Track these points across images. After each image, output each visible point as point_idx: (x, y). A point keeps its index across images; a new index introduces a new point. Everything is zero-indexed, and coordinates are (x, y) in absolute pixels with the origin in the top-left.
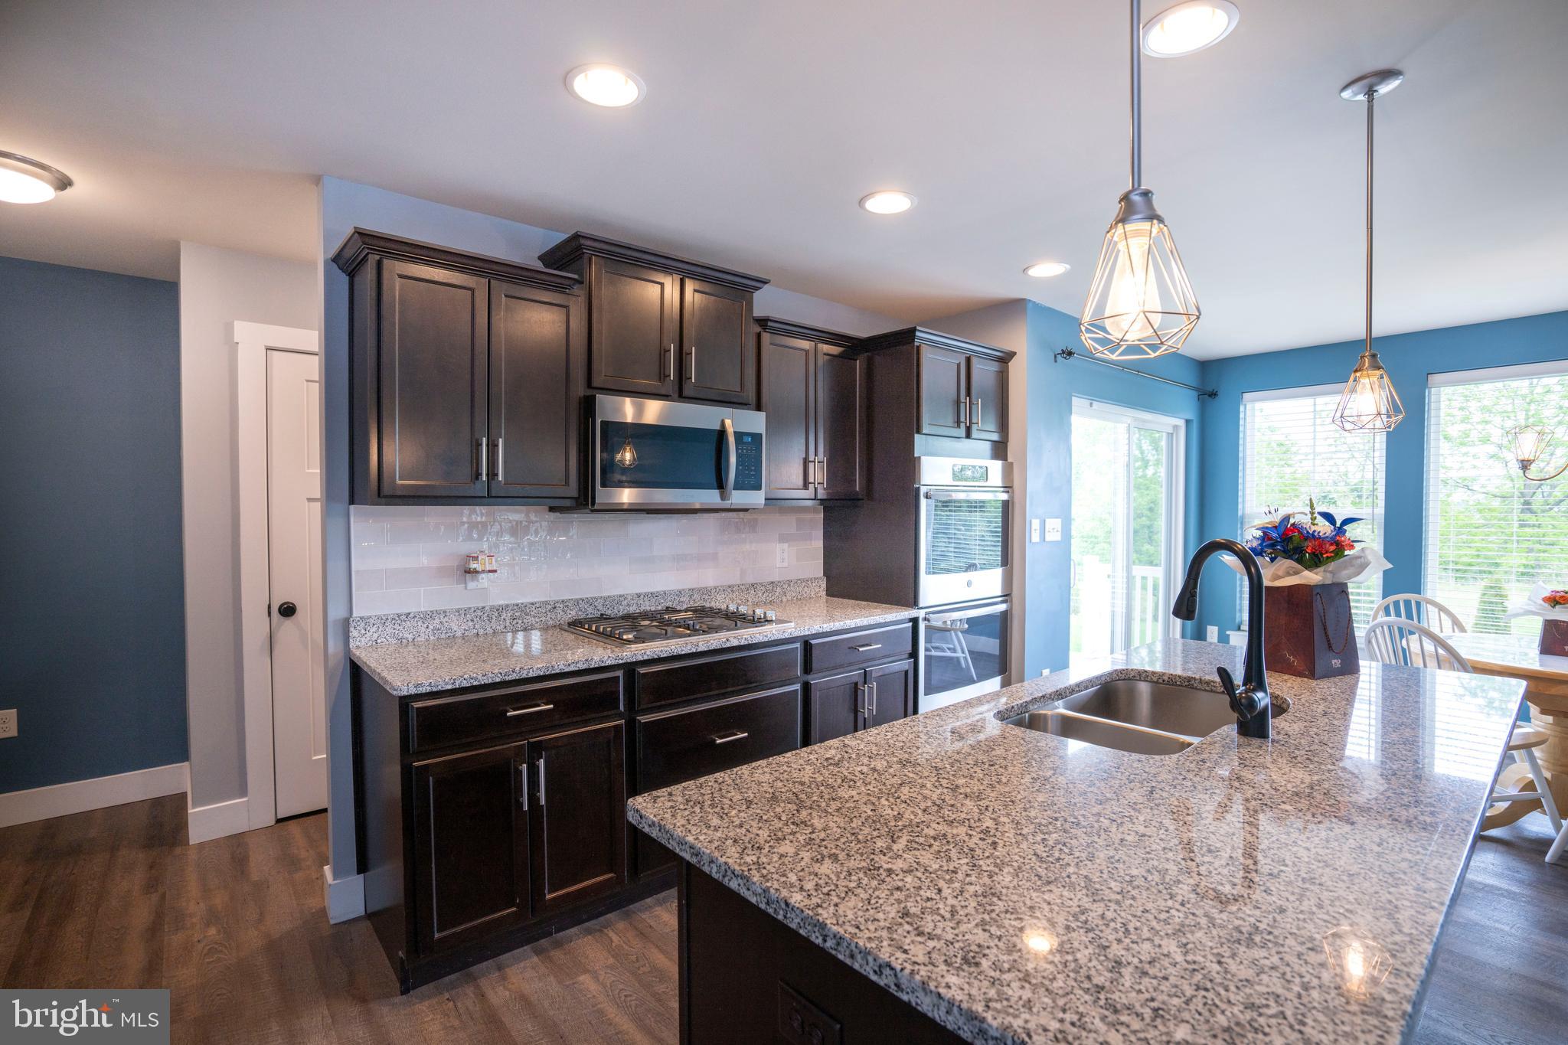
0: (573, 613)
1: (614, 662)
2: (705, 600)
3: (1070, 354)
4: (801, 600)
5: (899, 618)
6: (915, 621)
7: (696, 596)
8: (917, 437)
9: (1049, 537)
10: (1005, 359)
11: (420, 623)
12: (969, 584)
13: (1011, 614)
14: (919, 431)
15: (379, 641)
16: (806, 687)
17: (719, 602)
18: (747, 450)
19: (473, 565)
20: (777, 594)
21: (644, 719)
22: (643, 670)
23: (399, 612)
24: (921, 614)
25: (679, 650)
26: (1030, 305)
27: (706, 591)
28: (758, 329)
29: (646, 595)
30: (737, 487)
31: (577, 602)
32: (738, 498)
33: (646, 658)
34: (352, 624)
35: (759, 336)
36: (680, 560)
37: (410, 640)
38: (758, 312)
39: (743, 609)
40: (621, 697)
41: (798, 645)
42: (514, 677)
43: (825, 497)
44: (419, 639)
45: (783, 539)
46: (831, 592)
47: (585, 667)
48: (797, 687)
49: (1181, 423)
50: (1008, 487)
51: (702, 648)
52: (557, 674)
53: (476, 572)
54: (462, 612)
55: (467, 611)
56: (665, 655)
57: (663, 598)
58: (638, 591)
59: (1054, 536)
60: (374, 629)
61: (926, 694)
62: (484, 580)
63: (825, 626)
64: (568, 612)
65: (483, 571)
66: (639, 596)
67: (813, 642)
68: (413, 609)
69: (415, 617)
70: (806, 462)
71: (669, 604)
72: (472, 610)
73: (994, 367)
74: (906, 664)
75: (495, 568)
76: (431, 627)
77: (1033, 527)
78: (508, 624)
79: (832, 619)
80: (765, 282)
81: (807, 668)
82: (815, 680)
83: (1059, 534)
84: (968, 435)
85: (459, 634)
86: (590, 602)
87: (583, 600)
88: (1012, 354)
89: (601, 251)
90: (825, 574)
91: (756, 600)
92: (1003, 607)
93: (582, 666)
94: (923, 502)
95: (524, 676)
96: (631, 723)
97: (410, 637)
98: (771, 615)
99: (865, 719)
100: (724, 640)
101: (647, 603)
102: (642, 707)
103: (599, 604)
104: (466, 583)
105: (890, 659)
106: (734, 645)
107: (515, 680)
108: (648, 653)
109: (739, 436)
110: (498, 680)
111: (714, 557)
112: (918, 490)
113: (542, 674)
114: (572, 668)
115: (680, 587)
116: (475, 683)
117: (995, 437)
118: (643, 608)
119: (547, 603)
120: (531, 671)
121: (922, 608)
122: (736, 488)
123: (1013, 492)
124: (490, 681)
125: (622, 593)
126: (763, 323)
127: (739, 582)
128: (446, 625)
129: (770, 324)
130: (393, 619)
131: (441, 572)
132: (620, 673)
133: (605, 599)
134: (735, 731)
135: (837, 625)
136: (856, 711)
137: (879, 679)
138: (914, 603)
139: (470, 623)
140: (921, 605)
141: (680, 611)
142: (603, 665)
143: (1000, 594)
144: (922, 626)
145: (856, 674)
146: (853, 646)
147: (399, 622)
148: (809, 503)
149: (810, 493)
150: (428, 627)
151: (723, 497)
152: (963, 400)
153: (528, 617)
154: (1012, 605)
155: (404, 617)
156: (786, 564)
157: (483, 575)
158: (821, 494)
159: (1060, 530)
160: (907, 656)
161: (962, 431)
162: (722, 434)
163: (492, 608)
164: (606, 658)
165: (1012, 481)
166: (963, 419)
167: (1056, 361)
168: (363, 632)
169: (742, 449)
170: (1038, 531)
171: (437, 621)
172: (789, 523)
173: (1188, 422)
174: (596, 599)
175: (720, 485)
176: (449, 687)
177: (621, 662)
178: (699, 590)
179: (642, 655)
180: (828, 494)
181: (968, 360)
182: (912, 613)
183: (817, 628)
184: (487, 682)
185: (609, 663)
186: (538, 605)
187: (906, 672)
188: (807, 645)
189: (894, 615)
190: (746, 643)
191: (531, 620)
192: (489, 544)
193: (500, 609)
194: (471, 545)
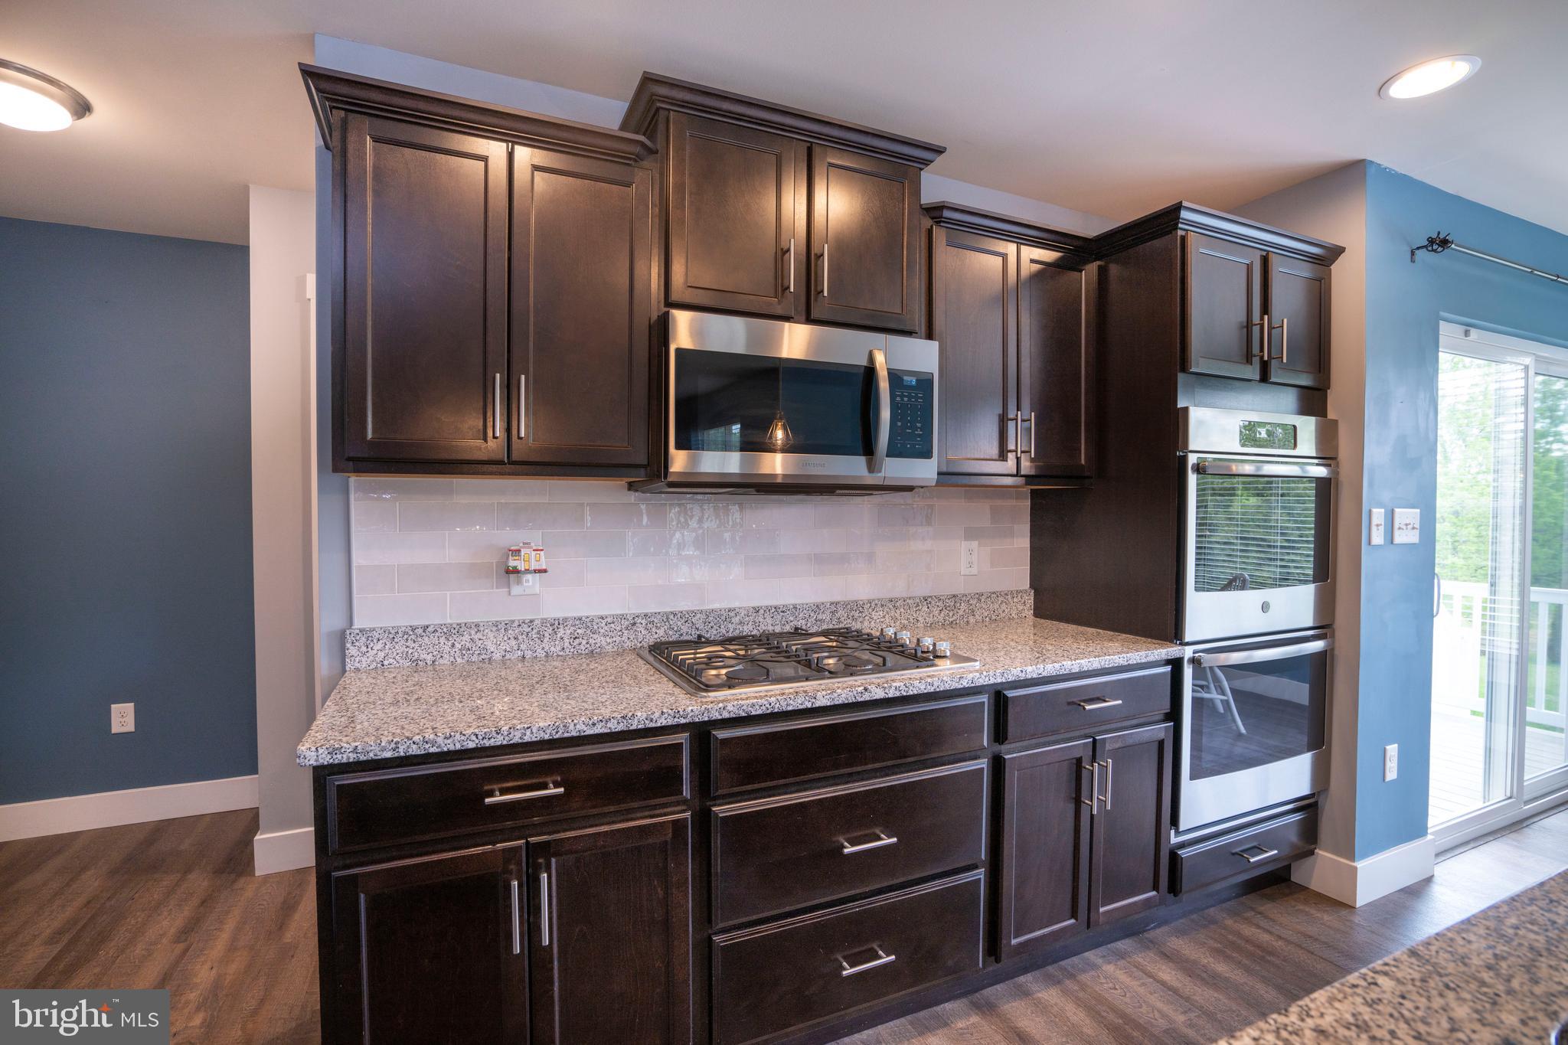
0: (661, 632)
1: (670, 722)
2: (854, 619)
3: (1445, 243)
4: (995, 621)
5: (1151, 658)
6: (1176, 664)
7: (841, 613)
8: (1181, 377)
9: (1400, 538)
10: (1327, 257)
11: (442, 640)
12: (1265, 607)
13: (1333, 656)
14: (1184, 367)
15: (386, 663)
16: (998, 765)
17: (870, 625)
18: (910, 397)
19: (512, 563)
20: (961, 612)
21: (722, 810)
22: (722, 734)
23: (415, 623)
24: (1188, 652)
25: (784, 704)
26: (1371, 171)
27: (856, 607)
28: (927, 222)
29: (768, 609)
30: (893, 452)
31: (667, 616)
32: (896, 469)
33: (726, 715)
34: (349, 639)
35: (930, 232)
36: (821, 561)
37: (429, 663)
38: (928, 197)
39: (906, 637)
40: (686, 775)
41: (984, 699)
42: (499, 740)
43: (1033, 473)
44: (441, 661)
45: (970, 534)
46: (1040, 612)
47: (620, 727)
48: (983, 764)
50: (1327, 455)
51: (822, 701)
52: (572, 738)
53: (516, 571)
54: (502, 626)
55: (508, 625)
56: (759, 712)
57: (793, 614)
58: (756, 604)
59: (1406, 536)
60: (380, 646)
61: (1193, 777)
62: (531, 581)
63: (1030, 669)
64: (654, 630)
65: (527, 571)
66: (757, 610)
67: (1010, 694)
68: (434, 620)
69: (435, 631)
70: (1003, 420)
71: (801, 623)
72: (516, 624)
73: (1305, 271)
74: (1160, 730)
75: (544, 567)
76: (458, 646)
77: (1375, 521)
78: (567, 644)
79: (1041, 657)
80: (939, 151)
81: (1000, 734)
82: (1011, 754)
83: (1417, 532)
84: (1265, 378)
85: (497, 656)
86: (686, 616)
87: (675, 615)
88: (1336, 252)
89: (684, 104)
90: (1032, 586)
91: (930, 620)
92: (1318, 645)
93: (614, 726)
94: (1192, 479)
95: (516, 740)
96: (703, 818)
97: (429, 658)
98: (944, 647)
99: (1092, 816)
100: (861, 689)
101: (769, 621)
102: (720, 792)
103: (698, 620)
104: (509, 586)
105: (1134, 722)
106: (877, 697)
107: (502, 747)
108: (730, 707)
109: (895, 377)
110: (471, 745)
111: (870, 559)
112: (1183, 460)
113: (547, 737)
114: (599, 729)
115: (819, 600)
116: (432, 750)
117: (1305, 380)
118: (762, 628)
119: (623, 617)
120: (528, 732)
121: (1188, 644)
122: (891, 453)
123: (1337, 465)
124: (458, 747)
125: (732, 606)
126: (936, 214)
127: (905, 595)
128: (479, 643)
129: (947, 214)
130: (405, 633)
131: (475, 571)
132: (683, 738)
133: (708, 613)
134: (877, 831)
135: (1050, 669)
136: (1078, 801)
137: (1115, 754)
138: (1175, 633)
139: (513, 642)
140: (1188, 638)
141: (812, 635)
142: (653, 725)
143: (1310, 624)
144: (1188, 672)
145: (1079, 745)
146: (1074, 701)
147: (413, 637)
148: (1009, 481)
149: (1010, 464)
150: (453, 645)
151: (871, 468)
152: (1256, 319)
153: (595, 636)
154: (1333, 642)
155: (419, 631)
156: (974, 571)
157: (529, 577)
158: (1027, 467)
159: (1417, 526)
160: (1161, 717)
161: (1253, 372)
162: (870, 371)
163: (544, 621)
164: (657, 715)
165: (1336, 448)
166: (1256, 350)
167: (1413, 261)
168: (364, 649)
169: (902, 396)
170: (1382, 528)
171: (466, 637)
172: (981, 512)
174: (694, 613)
175: (867, 448)
176: (388, 755)
177: (683, 721)
178: (846, 604)
179: (719, 711)
180: (1037, 467)
181: (1265, 261)
182: (1172, 651)
183: (1015, 673)
184: (452, 748)
185: (663, 722)
186: (609, 620)
187: (1161, 743)
188: (999, 698)
189: (1143, 653)
190: (898, 694)
191: (600, 640)
192: (536, 537)
193: (556, 624)
194: (509, 537)
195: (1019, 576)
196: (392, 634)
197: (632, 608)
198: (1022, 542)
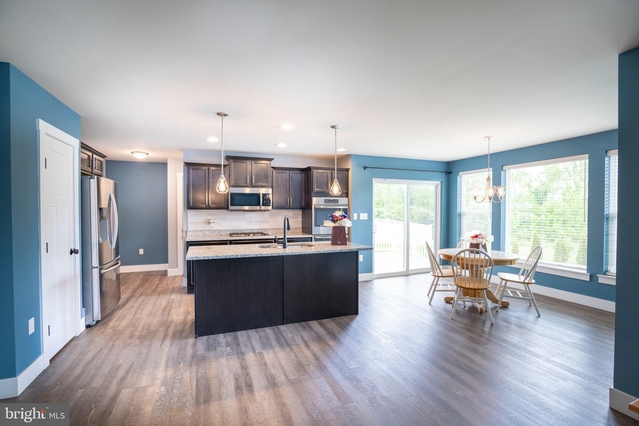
0: (232, 232)
1: (226, 239)
3: (366, 167)
6: (311, 238)
9: (362, 218)
10: (347, 170)
14: (313, 191)
15: (192, 235)
19: (209, 221)
26: (353, 156)
27: (266, 230)
28: (272, 169)
31: (233, 230)
32: (264, 208)
33: (233, 239)
34: (187, 232)
35: (273, 171)
36: (259, 222)
49: (439, 183)
50: (347, 205)
51: (247, 239)
53: (210, 223)
55: (209, 230)
56: (238, 239)
57: (254, 230)
58: (248, 228)
59: (364, 218)
62: (212, 224)
65: (212, 222)
68: (198, 230)
70: (287, 199)
75: (214, 222)
77: (354, 216)
78: (218, 233)
80: (273, 158)
83: (367, 217)
85: (207, 235)
86: (236, 230)
88: (349, 169)
89: (232, 158)
90: (302, 227)
91: (280, 232)
94: (313, 209)
97: (198, 235)
103: (238, 231)
104: (209, 225)
106: (255, 239)
109: (263, 194)
111: (268, 222)
112: (312, 206)
118: (248, 232)
121: (313, 235)
122: (263, 205)
123: (349, 206)
128: (205, 233)
129: (275, 168)
131: (204, 223)
132: (228, 242)
139: (210, 233)
144: (313, 239)
147: (196, 232)
150: (201, 233)
151: (260, 208)
152: (329, 182)
162: (258, 194)
163: (214, 230)
165: (349, 203)
167: (364, 169)
168: (189, 233)
169: (265, 197)
170: (356, 217)
173: (441, 182)
175: (259, 205)
178: (263, 229)
181: (332, 172)
182: (311, 236)
186: (224, 230)
191: (222, 233)
192: (213, 217)
193: (216, 231)
194: (209, 217)
195: (300, 225)
196: (193, 231)
197: (227, 229)
198: (300, 219)
